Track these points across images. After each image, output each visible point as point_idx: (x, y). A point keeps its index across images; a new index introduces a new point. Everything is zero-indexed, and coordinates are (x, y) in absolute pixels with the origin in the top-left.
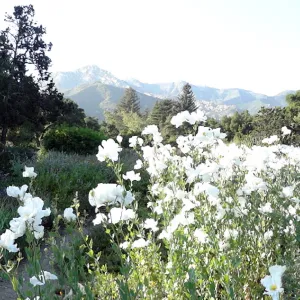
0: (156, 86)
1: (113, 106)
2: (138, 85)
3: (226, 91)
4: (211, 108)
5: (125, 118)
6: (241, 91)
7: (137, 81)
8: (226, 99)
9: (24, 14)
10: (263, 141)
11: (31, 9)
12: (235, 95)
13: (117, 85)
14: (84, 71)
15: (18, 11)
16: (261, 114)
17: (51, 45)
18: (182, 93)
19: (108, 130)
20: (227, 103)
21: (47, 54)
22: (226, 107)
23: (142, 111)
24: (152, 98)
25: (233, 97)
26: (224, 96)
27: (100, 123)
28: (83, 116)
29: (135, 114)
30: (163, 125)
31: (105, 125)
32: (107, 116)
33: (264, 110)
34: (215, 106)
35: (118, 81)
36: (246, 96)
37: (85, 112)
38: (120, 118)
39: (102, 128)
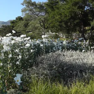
10: (6, 35)
16: (2, 28)
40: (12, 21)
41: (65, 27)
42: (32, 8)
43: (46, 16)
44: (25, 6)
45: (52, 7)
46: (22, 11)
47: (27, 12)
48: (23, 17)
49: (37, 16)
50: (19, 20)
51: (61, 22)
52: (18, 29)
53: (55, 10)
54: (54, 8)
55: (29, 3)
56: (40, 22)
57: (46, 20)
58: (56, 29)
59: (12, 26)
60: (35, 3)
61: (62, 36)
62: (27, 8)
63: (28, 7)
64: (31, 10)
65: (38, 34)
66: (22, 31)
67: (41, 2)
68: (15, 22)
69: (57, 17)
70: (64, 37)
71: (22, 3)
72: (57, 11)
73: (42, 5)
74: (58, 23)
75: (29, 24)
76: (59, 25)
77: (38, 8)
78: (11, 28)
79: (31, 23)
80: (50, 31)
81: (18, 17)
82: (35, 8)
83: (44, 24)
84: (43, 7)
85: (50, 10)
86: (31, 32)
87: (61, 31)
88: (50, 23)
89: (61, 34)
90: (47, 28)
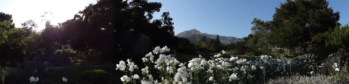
0: (211, 35)
1: (199, 40)
2: (206, 35)
3: (229, 37)
4: (225, 42)
5: (202, 44)
6: (232, 37)
7: (206, 34)
8: (229, 39)
9: (166, 15)
11: (168, 13)
12: (231, 38)
13: (201, 35)
14: (192, 31)
15: (164, 13)
16: (237, 43)
17: (173, 23)
18: (216, 38)
19: (197, 47)
20: (229, 40)
21: (173, 26)
22: (229, 41)
23: (207, 42)
24: (210, 38)
25: (231, 39)
26: (228, 38)
27: (195, 45)
28: (190, 43)
29: (205, 43)
30: (212, 46)
31: (196, 45)
32: (197, 43)
33: (237, 42)
34: (226, 41)
35: (201, 33)
36: (234, 38)
37: (191, 42)
38: (201, 44)
39: (195, 46)
40: (246, 38)
41: (288, 43)
42: (261, 26)
43: (271, 33)
44: (254, 25)
45: (277, 25)
46: (252, 29)
47: (257, 30)
48: (253, 34)
49: (265, 33)
50: (251, 37)
51: (285, 38)
52: (249, 45)
53: (279, 28)
54: (278, 26)
55: (258, 22)
56: (267, 38)
57: (272, 36)
58: (281, 45)
59: (244, 42)
60: (263, 22)
61: (286, 51)
62: (256, 27)
63: (257, 25)
64: (259, 29)
65: (265, 49)
66: (252, 47)
67: (268, 21)
68: (247, 39)
69: (282, 34)
70: (289, 52)
71: (252, 22)
72: (281, 28)
73: (269, 23)
74: (282, 39)
75: (258, 41)
76: (284, 41)
77: (266, 26)
78: (244, 44)
79: (260, 40)
80: (276, 46)
81: (250, 34)
82: (263, 27)
83: (270, 41)
84: (270, 25)
85: (275, 28)
86: (260, 48)
87: (286, 46)
88: (276, 40)
89: (286, 49)
90: (273, 44)
